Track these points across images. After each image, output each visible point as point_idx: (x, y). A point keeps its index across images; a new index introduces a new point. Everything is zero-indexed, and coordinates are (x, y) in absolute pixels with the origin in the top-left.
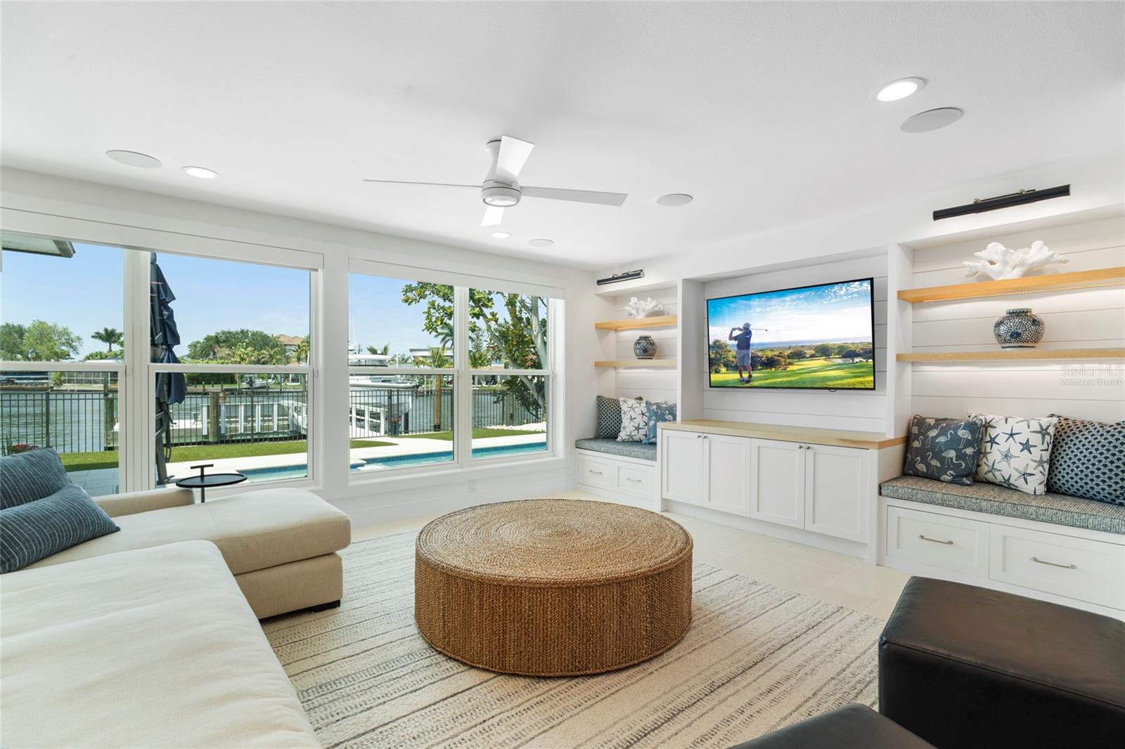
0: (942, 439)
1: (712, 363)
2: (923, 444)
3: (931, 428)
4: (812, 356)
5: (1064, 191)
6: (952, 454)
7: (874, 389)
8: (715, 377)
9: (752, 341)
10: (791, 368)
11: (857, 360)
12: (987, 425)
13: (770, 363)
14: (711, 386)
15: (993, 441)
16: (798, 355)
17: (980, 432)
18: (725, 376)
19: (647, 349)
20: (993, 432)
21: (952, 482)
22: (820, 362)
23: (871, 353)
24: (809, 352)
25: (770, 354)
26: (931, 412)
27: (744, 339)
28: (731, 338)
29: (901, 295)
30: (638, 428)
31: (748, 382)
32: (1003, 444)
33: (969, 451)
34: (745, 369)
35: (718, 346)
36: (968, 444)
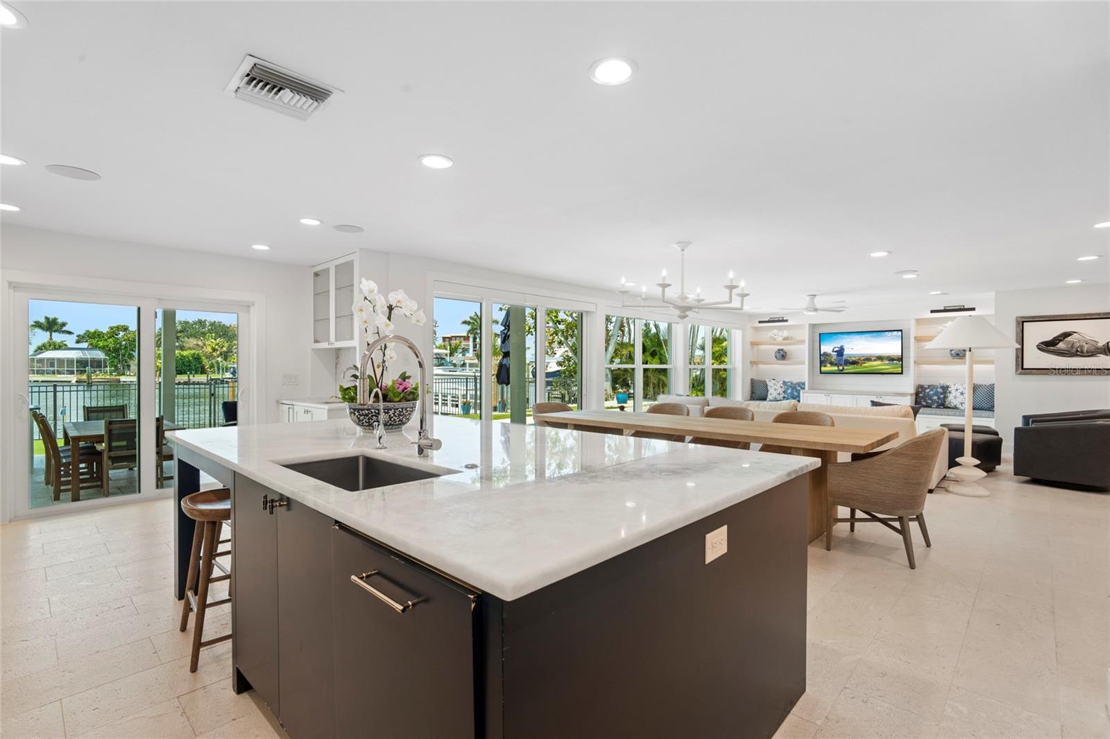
0: (932, 392)
1: (822, 363)
2: (924, 395)
3: (926, 389)
4: (875, 360)
5: (973, 309)
6: (936, 398)
7: (902, 373)
8: (823, 369)
9: (845, 353)
10: (864, 365)
11: (895, 362)
12: (948, 387)
13: (854, 363)
14: (821, 373)
15: (950, 392)
16: (868, 359)
17: (945, 389)
18: (829, 368)
19: (782, 355)
20: (950, 389)
21: (936, 408)
22: (879, 362)
23: (901, 359)
24: (873, 359)
25: (854, 359)
26: (925, 383)
27: (840, 352)
28: (833, 351)
29: (915, 338)
30: (779, 394)
31: (842, 370)
32: (954, 393)
33: (942, 396)
34: (841, 365)
35: (826, 354)
36: (942, 394)
